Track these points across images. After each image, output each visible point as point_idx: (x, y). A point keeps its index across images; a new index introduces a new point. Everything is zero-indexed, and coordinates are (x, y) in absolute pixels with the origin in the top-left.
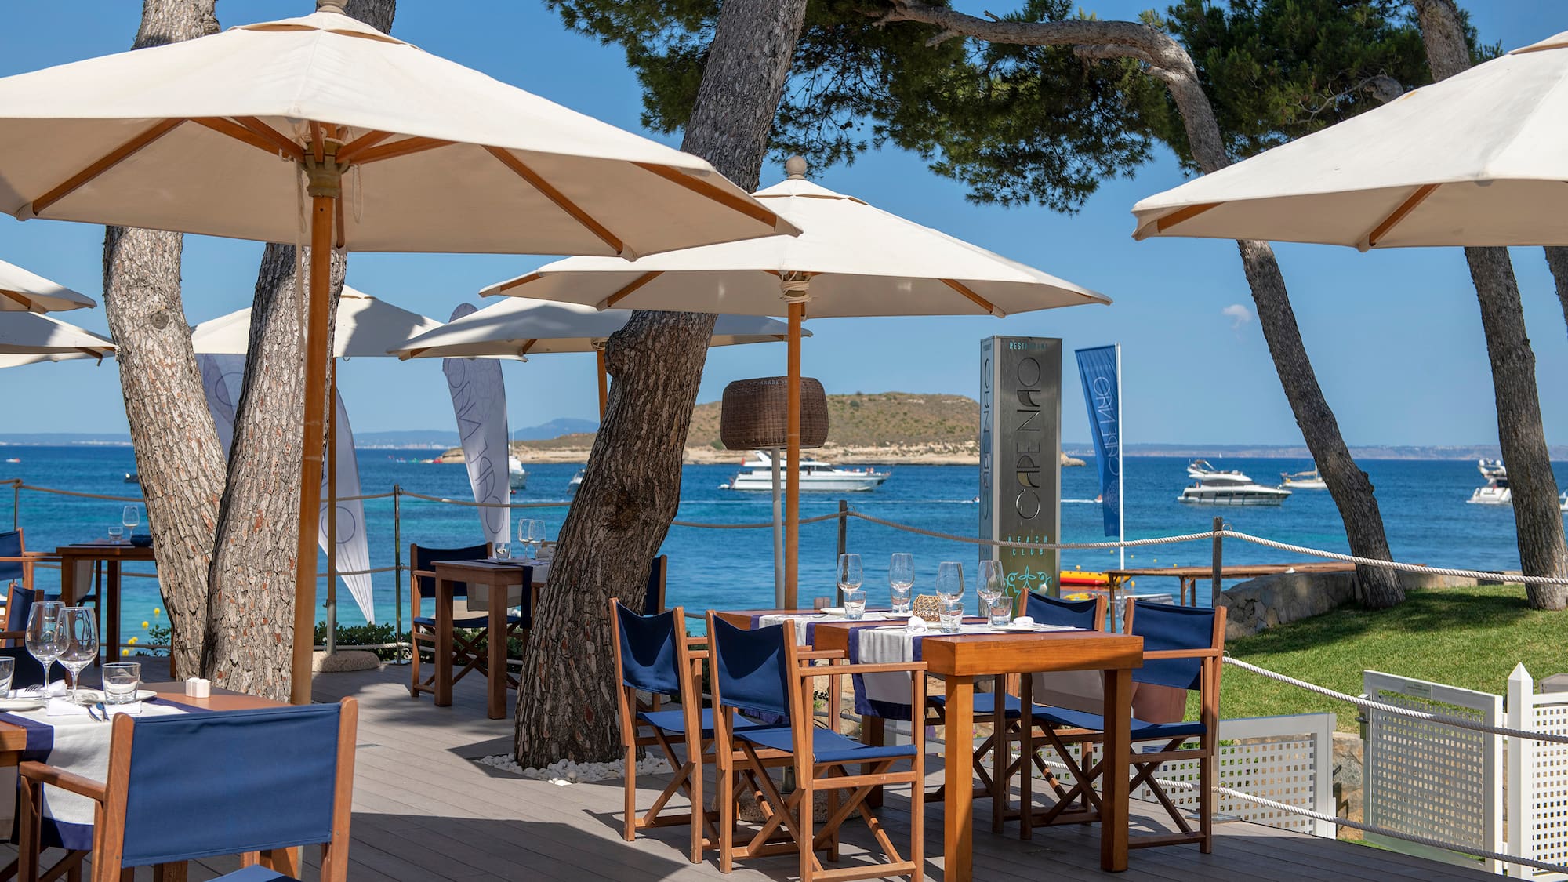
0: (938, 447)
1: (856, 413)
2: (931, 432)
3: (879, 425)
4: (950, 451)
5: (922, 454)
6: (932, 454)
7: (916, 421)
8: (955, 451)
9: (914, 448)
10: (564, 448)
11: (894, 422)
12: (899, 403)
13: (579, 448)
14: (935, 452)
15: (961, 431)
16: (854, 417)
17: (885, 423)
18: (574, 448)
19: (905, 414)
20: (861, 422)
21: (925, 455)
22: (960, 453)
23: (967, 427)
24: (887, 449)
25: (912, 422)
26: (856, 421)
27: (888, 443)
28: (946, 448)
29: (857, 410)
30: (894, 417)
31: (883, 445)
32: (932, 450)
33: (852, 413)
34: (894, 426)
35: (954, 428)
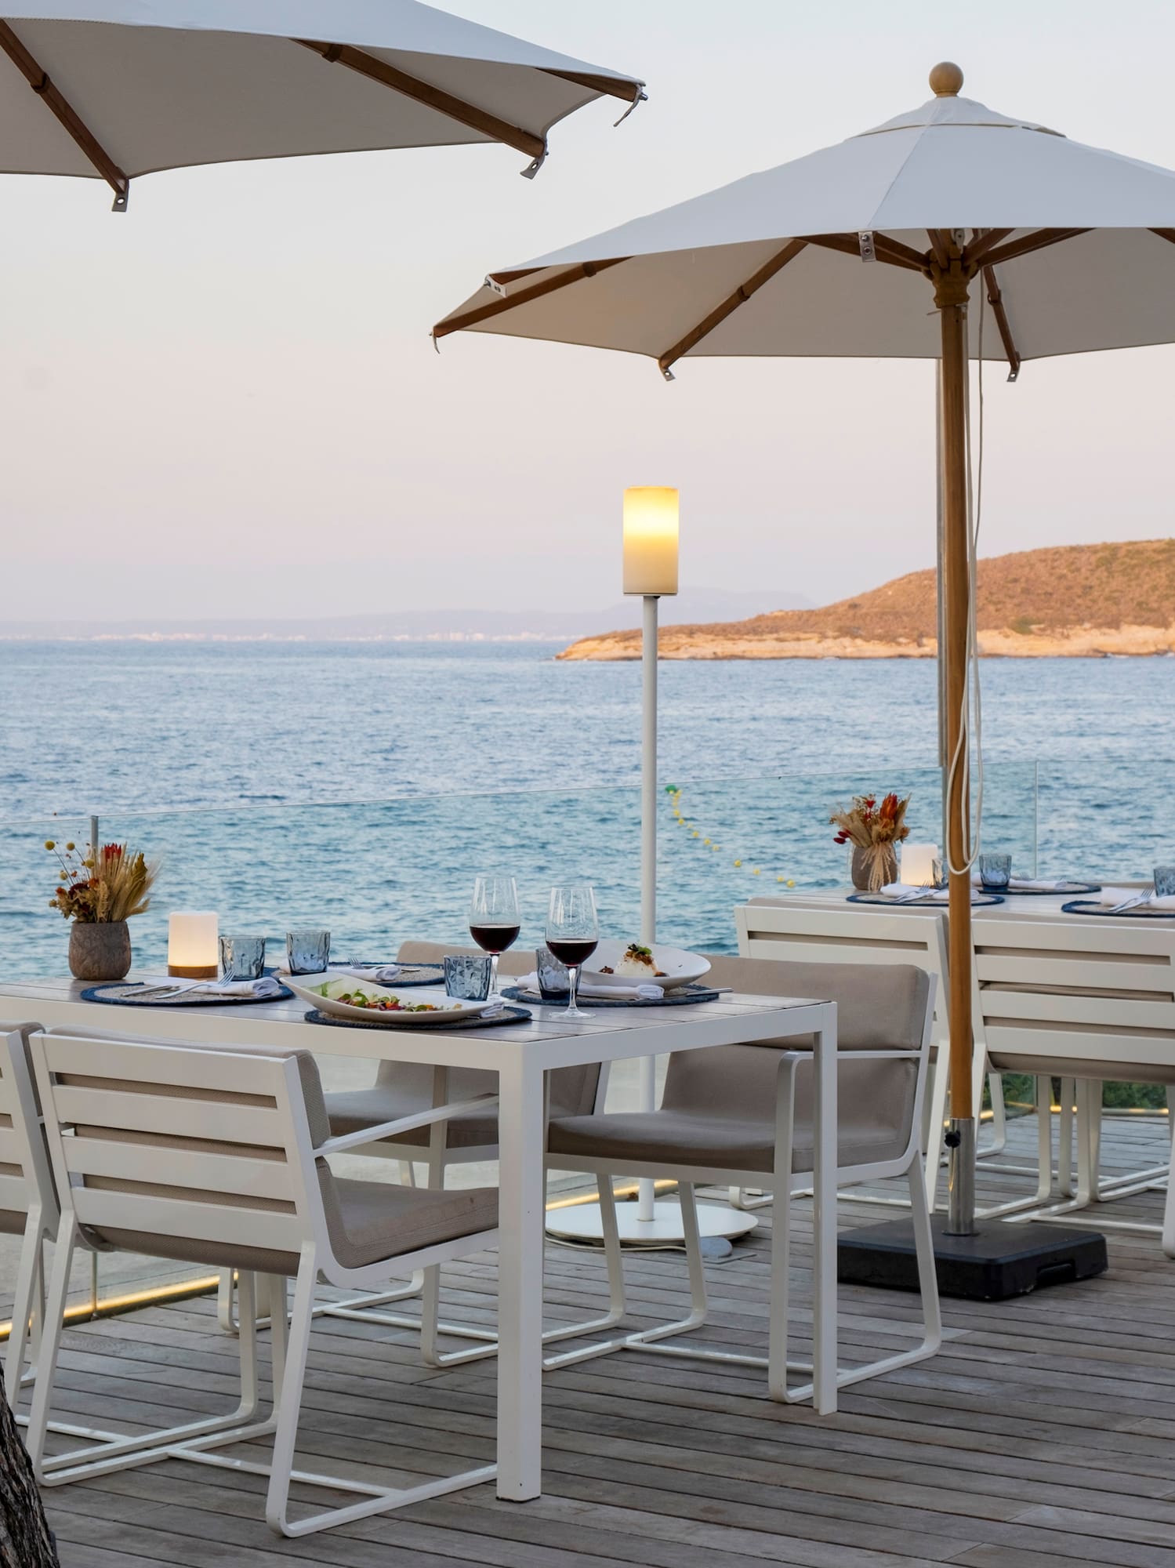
10: (765, 637)
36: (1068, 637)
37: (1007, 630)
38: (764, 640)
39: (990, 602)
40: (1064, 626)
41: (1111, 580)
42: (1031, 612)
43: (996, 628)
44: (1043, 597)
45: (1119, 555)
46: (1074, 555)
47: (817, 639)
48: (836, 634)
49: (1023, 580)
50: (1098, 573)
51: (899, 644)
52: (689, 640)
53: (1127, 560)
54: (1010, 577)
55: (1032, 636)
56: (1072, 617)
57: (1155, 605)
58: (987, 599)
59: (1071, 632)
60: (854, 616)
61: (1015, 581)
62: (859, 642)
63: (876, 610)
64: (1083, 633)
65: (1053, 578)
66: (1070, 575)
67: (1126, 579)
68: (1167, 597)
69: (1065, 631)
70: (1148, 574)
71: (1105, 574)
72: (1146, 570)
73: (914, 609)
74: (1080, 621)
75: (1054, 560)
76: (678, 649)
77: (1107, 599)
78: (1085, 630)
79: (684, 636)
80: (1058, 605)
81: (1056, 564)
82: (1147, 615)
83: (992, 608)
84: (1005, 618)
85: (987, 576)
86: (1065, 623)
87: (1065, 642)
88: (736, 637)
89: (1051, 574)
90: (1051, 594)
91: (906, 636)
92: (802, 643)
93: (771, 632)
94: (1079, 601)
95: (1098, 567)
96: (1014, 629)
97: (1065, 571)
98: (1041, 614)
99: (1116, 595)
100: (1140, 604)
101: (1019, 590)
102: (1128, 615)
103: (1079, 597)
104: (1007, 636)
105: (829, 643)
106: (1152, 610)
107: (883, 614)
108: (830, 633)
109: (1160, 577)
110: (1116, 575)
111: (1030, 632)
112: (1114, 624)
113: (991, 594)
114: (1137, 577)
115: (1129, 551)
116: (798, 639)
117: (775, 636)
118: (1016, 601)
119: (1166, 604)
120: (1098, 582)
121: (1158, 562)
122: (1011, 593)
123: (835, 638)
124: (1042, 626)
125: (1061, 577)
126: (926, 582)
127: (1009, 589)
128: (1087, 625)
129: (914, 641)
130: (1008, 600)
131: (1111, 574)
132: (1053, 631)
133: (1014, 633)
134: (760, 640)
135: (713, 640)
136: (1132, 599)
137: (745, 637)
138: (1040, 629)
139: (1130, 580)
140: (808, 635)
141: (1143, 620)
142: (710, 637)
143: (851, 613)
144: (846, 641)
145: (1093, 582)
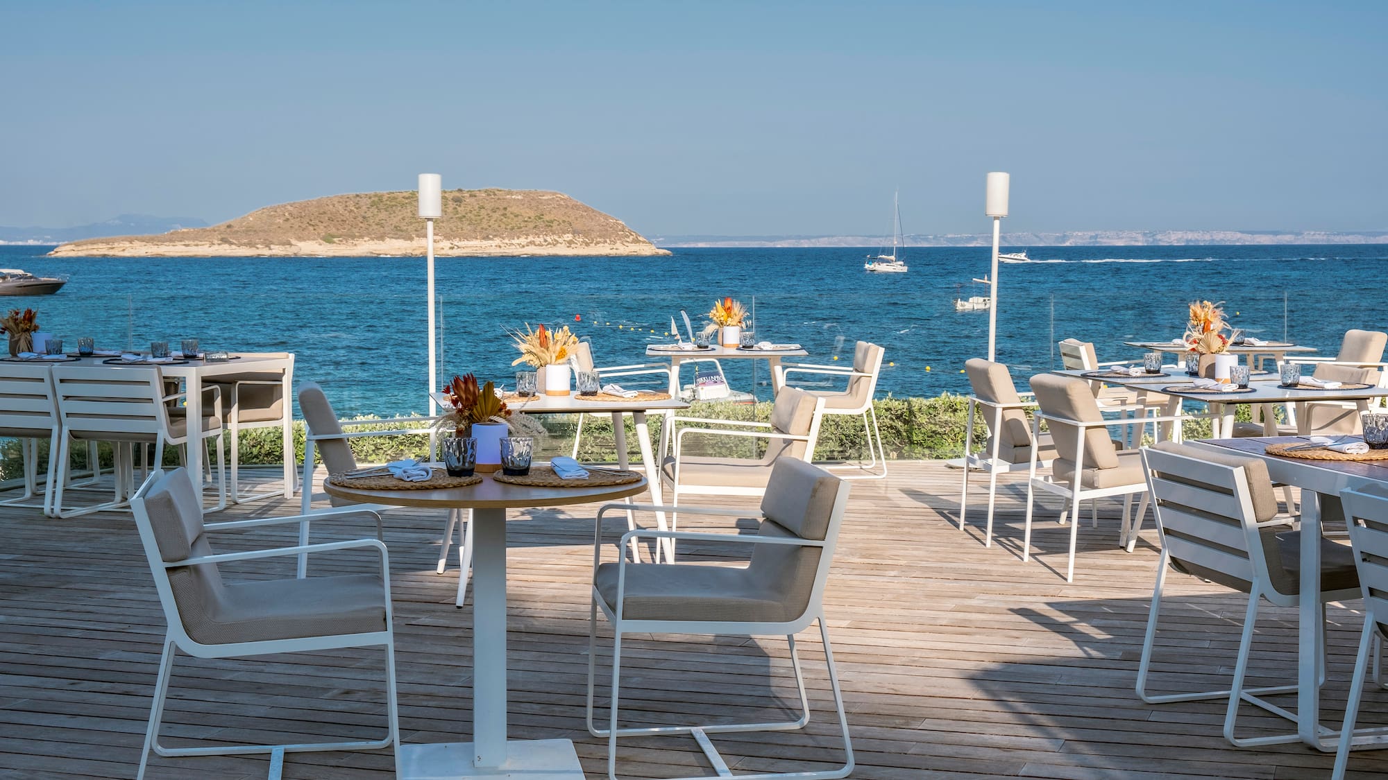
0: (537, 240)
1: (459, 209)
2: (531, 225)
3: (481, 220)
4: (549, 244)
5: (523, 246)
6: (533, 247)
7: (516, 216)
8: (555, 243)
9: (516, 241)
10: (177, 243)
11: (495, 216)
12: (498, 199)
13: (191, 243)
14: (536, 245)
15: (558, 225)
16: (457, 213)
17: (486, 217)
18: (187, 243)
19: (505, 209)
20: (464, 217)
21: (526, 247)
22: (559, 245)
23: (564, 221)
24: (491, 242)
25: (512, 216)
26: (460, 215)
27: (491, 237)
28: (545, 241)
29: (460, 206)
30: (495, 212)
31: (486, 238)
32: (532, 243)
33: (455, 208)
34: (496, 221)
35: (552, 222)
36: (356, 245)
37: (320, 241)
38: (176, 245)
39: (310, 225)
40: (353, 239)
41: (379, 213)
42: (333, 231)
43: (314, 240)
44: (341, 223)
45: (384, 200)
46: (358, 199)
47: (208, 245)
48: (220, 242)
49: (329, 212)
50: (371, 210)
51: (258, 248)
52: (131, 245)
53: (388, 202)
54: (322, 211)
55: (335, 245)
56: (357, 234)
57: (405, 228)
58: (308, 223)
59: (357, 242)
60: (231, 231)
61: (325, 213)
62: (233, 247)
63: (244, 228)
64: (364, 243)
65: (346, 212)
66: (355, 210)
67: (388, 213)
68: (411, 223)
69: (355, 242)
70: (400, 211)
71: (377, 210)
72: (399, 208)
73: (266, 228)
74: (361, 237)
75: (346, 202)
76: (124, 250)
77: (377, 224)
78: (365, 241)
79: (127, 243)
80: (350, 227)
81: (348, 204)
82: (400, 233)
83: (311, 228)
84: (319, 234)
85: (308, 210)
86: (353, 237)
87: (355, 248)
88: (159, 243)
89: (345, 210)
90: (345, 221)
91: (262, 244)
92: (200, 247)
93: (181, 241)
94: (361, 225)
95: (372, 206)
96: (324, 240)
97: (353, 208)
98: (340, 232)
99: (383, 221)
100: (396, 227)
101: (327, 218)
102: (389, 233)
103: (362, 222)
104: (320, 244)
105: (216, 247)
106: (402, 231)
107: (247, 231)
108: (216, 242)
109: (407, 212)
110: (382, 211)
111: (334, 242)
112: (381, 238)
113: (311, 220)
114: (394, 212)
115: (389, 197)
116: (197, 245)
117: (183, 243)
118: (325, 225)
119: (410, 228)
120: (372, 215)
121: (406, 203)
122: (322, 220)
123: (219, 244)
124: (340, 239)
125: (351, 211)
126: (272, 213)
127: (320, 218)
128: (366, 239)
129: (266, 246)
130: (320, 224)
131: (379, 210)
132: (347, 242)
133: (324, 243)
134: (174, 246)
135: (145, 245)
136: (392, 224)
137: (165, 244)
138: (339, 240)
139: (390, 214)
140: (203, 243)
141: (397, 236)
142: (144, 243)
143: (228, 230)
144: (226, 246)
145: (369, 214)
